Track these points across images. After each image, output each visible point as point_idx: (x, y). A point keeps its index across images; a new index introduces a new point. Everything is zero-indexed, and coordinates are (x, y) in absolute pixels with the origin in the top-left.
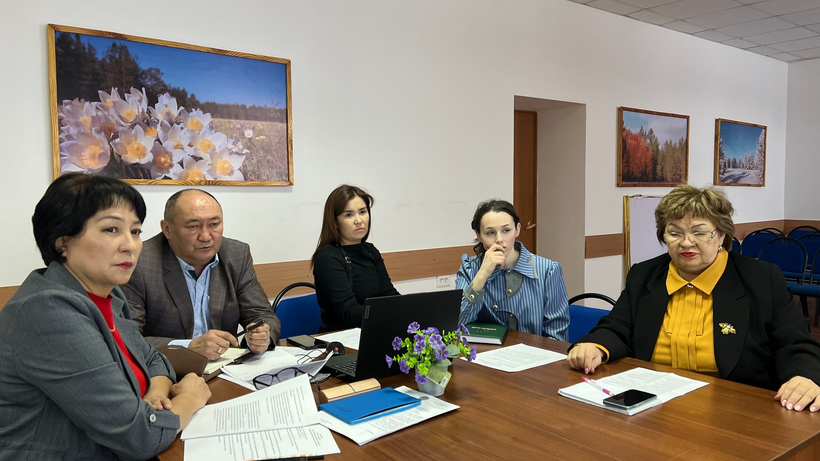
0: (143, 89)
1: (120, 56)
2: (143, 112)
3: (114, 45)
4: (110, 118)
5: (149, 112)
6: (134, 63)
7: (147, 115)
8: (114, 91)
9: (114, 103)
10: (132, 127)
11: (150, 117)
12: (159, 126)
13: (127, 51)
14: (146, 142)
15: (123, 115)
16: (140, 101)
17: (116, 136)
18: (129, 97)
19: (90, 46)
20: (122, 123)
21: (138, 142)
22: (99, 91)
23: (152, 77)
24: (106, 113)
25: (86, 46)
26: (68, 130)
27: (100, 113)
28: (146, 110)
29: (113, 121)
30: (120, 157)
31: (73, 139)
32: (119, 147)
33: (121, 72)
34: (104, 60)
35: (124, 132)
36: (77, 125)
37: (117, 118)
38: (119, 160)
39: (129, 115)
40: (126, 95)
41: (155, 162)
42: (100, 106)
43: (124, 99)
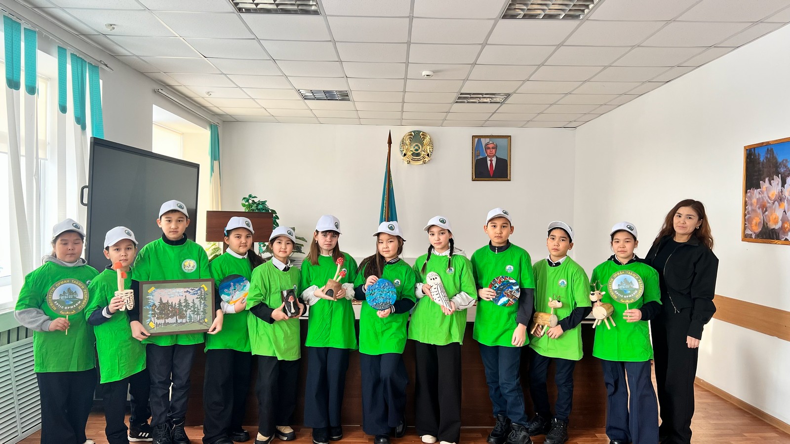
0: (780, 175)
1: (770, 156)
2: (779, 192)
3: (768, 149)
4: (764, 198)
5: (782, 192)
6: (776, 158)
7: (781, 194)
8: (767, 180)
9: (766, 188)
10: (773, 203)
11: (782, 195)
12: (786, 200)
13: (773, 151)
14: (779, 213)
15: (770, 196)
16: (778, 184)
17: (766, 211)
18: (773, 182)
19: (759, 154)
20: (770, 201)
21: (775, 213)
22: (761, 182)
23: (784, 165)
24: (763, 195)
25: (757, 155)
26: (748, 208)
27: (760, 196)
28: (780, 191)
29: (766, 201)
30: (767, 224)
31: (750, 214)
32: (767, 218)
33: (770, 167)
34: (763, 160)
35: (770, 207)
36: (752, 205)
37: (767, 198)
38: (766, 227)
39: (773, 195)
40: (772, 181)
41: (782, 228)
42: (761, 191)
43: (771, 184)
